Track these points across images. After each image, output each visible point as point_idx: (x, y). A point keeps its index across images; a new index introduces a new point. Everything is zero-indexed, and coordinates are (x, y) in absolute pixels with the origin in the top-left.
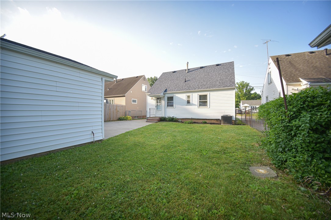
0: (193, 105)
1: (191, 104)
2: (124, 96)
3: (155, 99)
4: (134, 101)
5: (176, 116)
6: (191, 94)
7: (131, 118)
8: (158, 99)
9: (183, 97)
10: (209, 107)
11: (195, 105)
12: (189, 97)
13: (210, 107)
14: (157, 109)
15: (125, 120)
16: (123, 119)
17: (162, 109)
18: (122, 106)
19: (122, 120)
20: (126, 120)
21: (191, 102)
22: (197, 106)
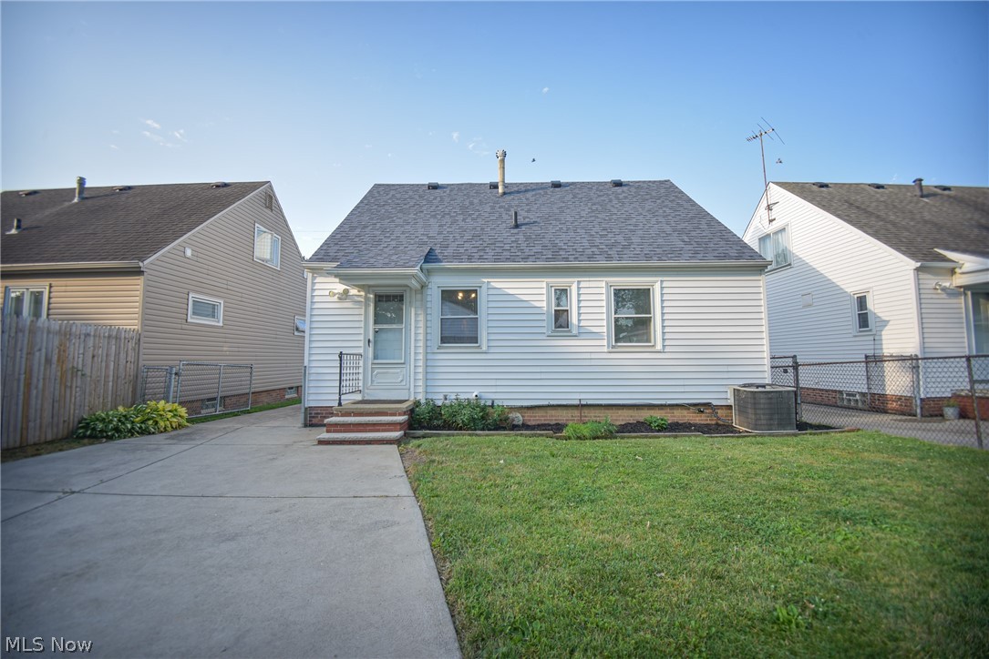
0: (583, 333)
1: (575, 332)
2: (138, 272)
3: (367, 299)
4: (209, 310)
5: (493, 396)
6: (576, 279)
7: (183, 411)
8: (380, 299)
9: (534, 292)
10: (659, 347)
11: (596, 336)
12: (562, 293)
13: (664, 346)
14: (375, 357)
15: (131, 432)
16: (117, 429)
17: (407, 354)
18: (116, 336)
19: (110, 438)
20: (144, 432)
21: (574, 319)
22: (605, 343)
